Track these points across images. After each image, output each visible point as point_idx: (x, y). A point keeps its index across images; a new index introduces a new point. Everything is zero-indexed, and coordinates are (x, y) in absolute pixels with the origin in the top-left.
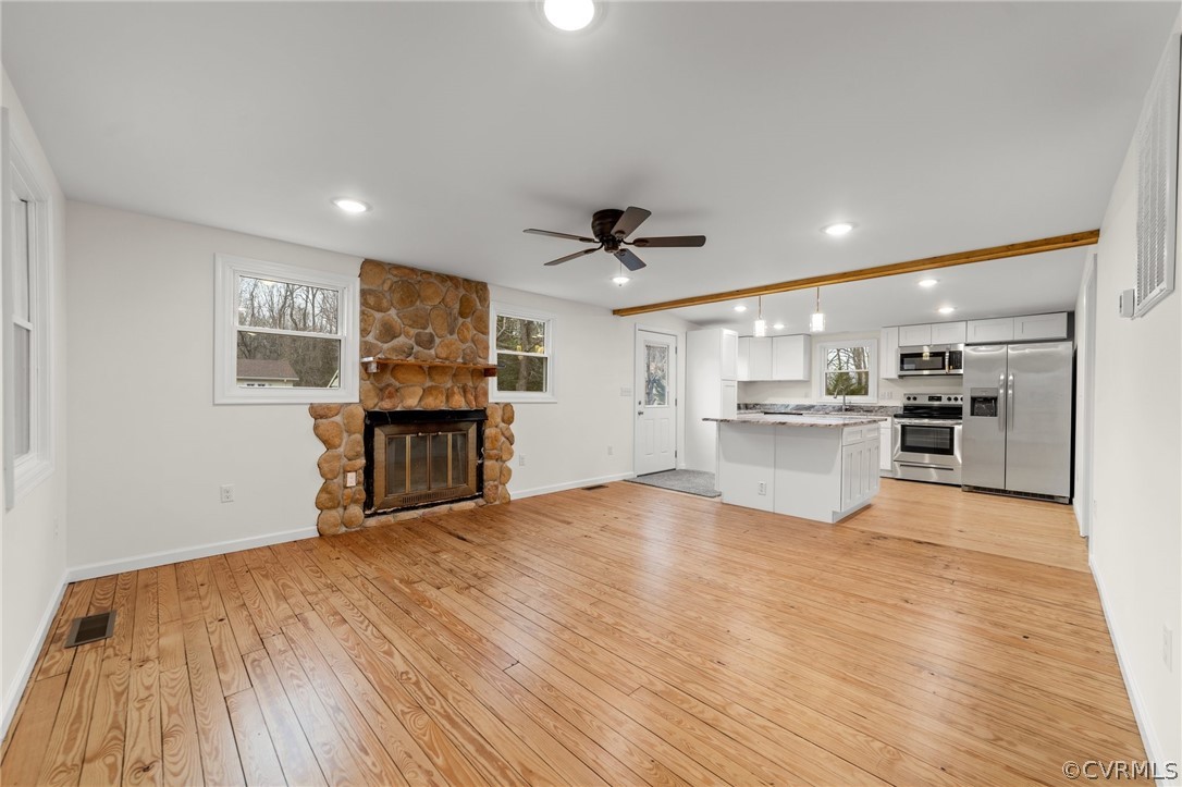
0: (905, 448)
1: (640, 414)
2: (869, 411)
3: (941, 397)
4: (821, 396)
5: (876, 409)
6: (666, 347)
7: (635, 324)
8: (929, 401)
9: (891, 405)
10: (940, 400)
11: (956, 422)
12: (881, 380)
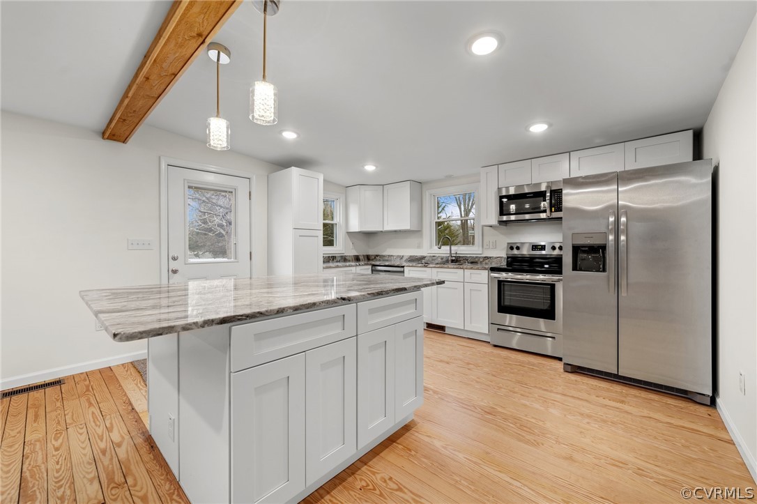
0: (503, 309)
1: (175, 272)
2: (474, 262)
3: (545, 246)
4: (431, 247)
5: (481, 260)
6: (230, 190)
7: (160, 157)
8: (532, 250)
9: (495, 256)
10: (545, 250)
11: (558, 278)
12: (485, 228)
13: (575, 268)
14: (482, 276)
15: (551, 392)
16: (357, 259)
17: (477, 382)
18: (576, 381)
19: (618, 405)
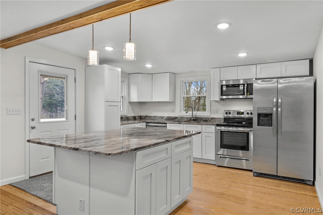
0: (222, 145)
1: (33, 128)
2: (206, 121)
3: (243, 112)
4: (181, 112)
5: (210, 119)
6: (64, 77)
7: (25, 57)
8: (237, 114)
9: (217, 117)
10: (243, 114)
11: (250, 129)
12: (212, 101)
13: (258, 125)
14: (212, 129)
15: (248, 185)
16: (135, 118)
17: (213, 183)
18: (259, 180)
19: (277, 188)
